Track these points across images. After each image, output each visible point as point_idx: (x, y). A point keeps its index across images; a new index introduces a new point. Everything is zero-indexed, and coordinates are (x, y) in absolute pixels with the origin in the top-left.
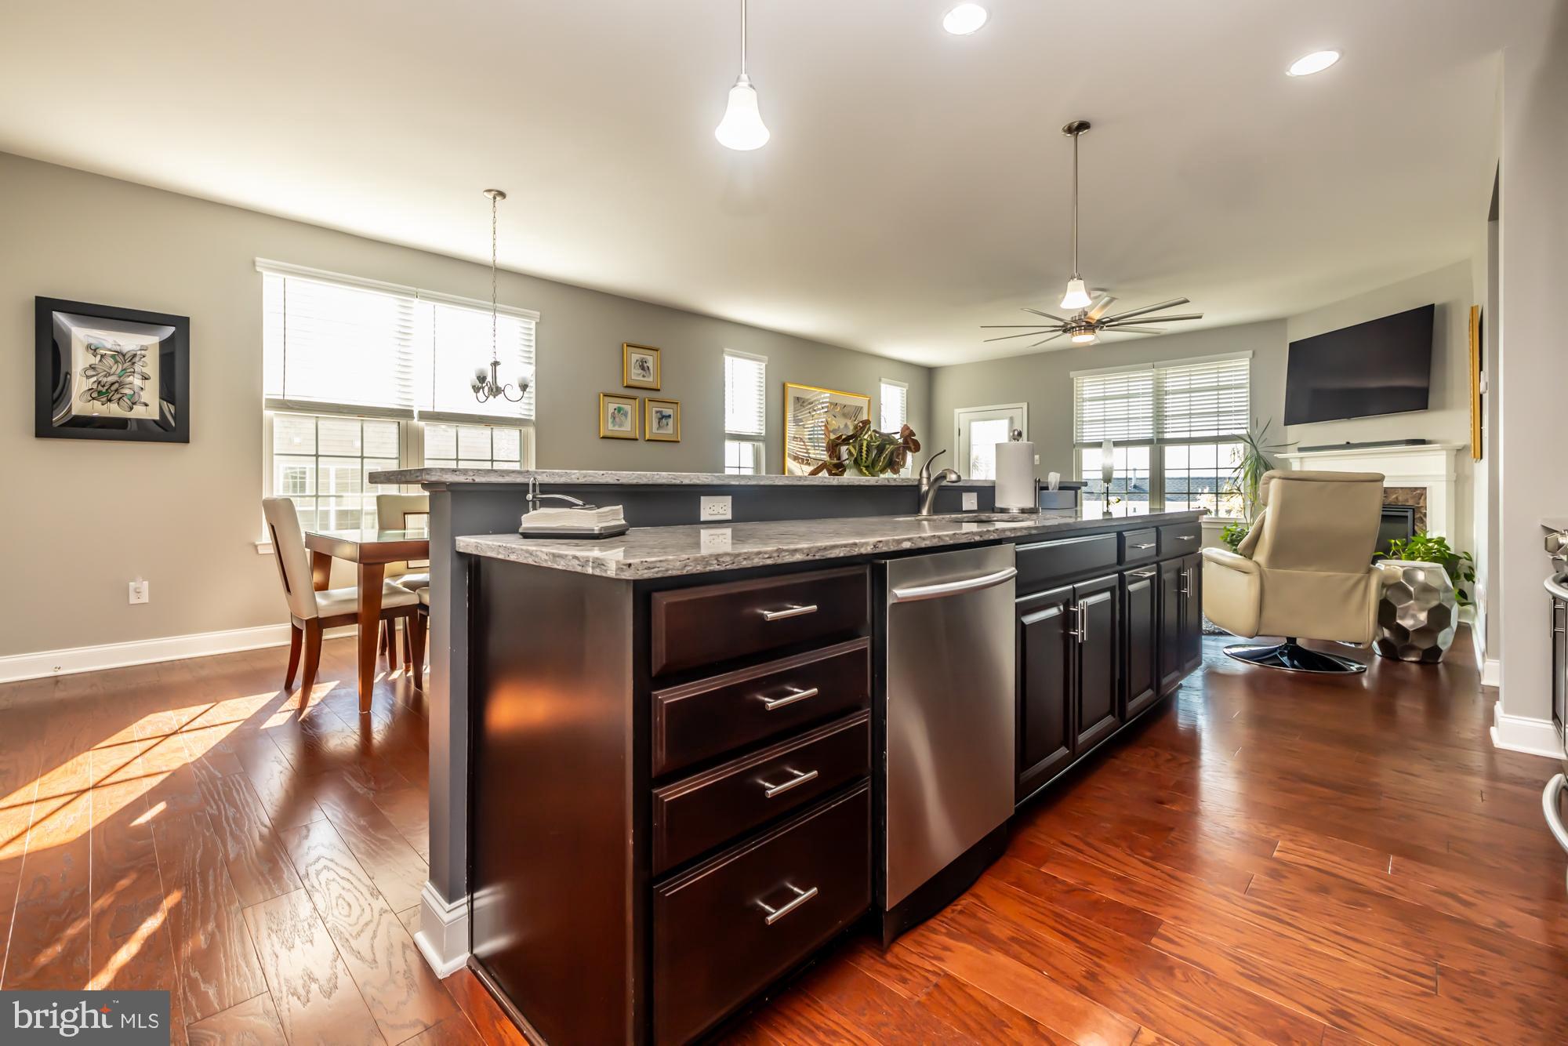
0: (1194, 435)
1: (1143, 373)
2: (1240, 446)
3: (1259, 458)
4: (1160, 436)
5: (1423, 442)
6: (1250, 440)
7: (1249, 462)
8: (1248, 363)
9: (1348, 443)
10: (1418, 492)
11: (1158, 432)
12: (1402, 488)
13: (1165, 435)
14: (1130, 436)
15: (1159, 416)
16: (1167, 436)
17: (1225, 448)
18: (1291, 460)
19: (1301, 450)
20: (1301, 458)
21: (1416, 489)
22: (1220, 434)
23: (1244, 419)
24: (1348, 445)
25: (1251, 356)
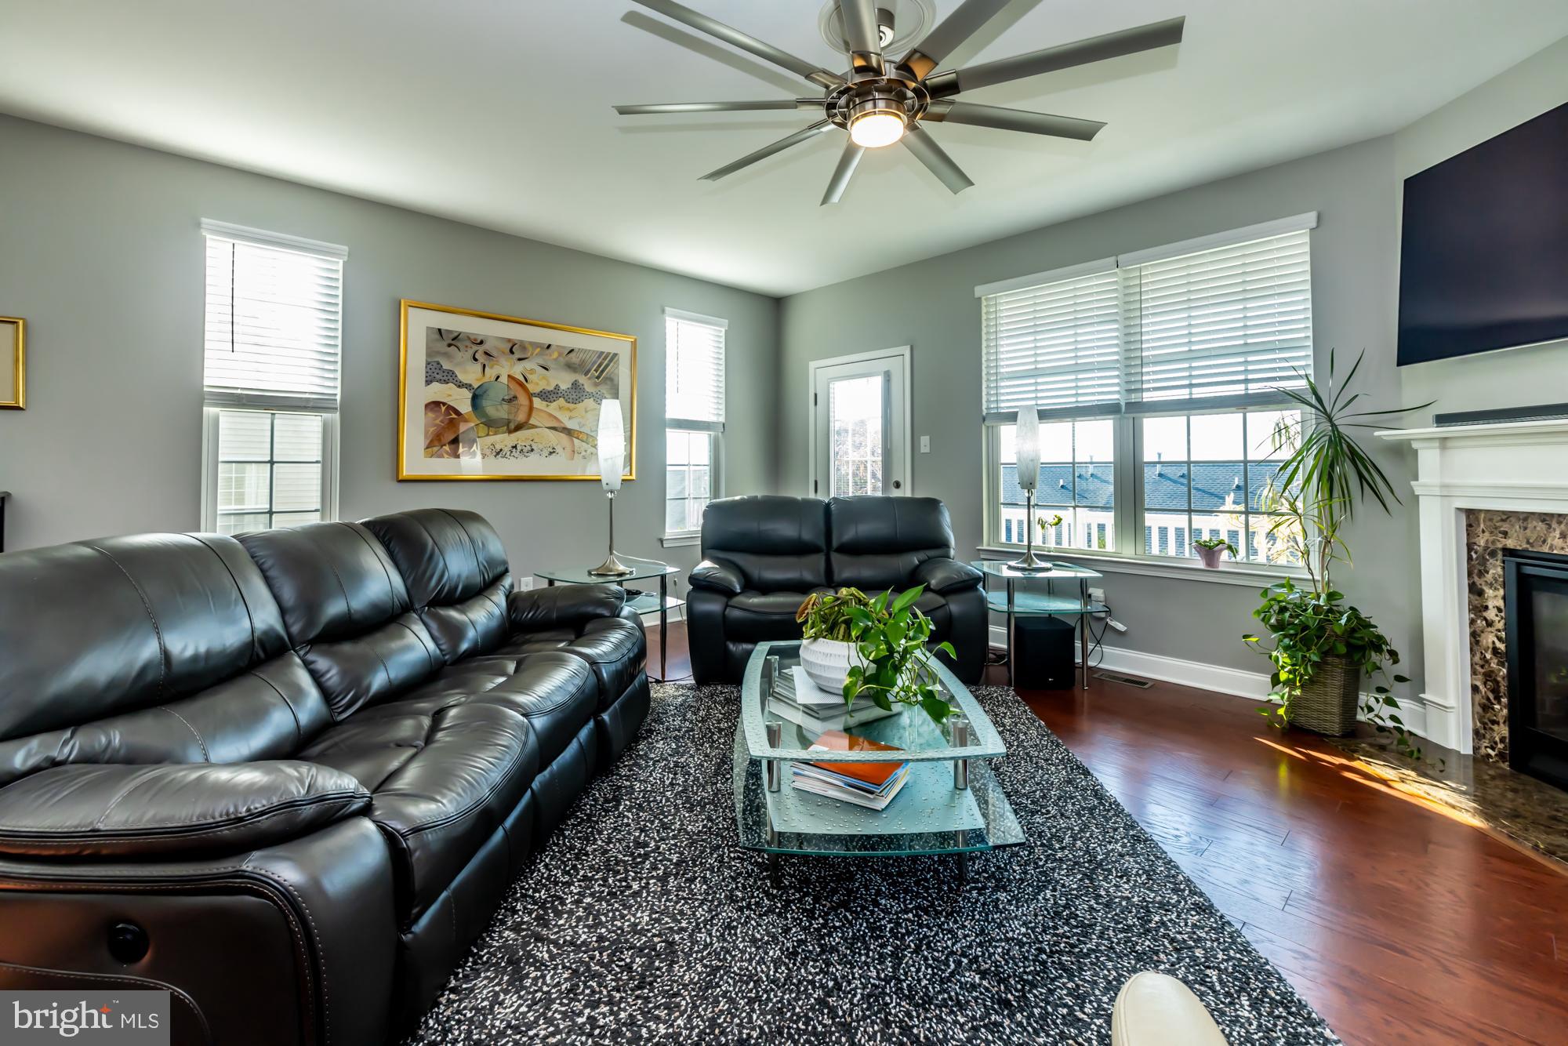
0: (1199, 393)
1: (1101, 276)
2: (1293, 416)
3: (1337, 440)
4: (1134, 398)
6: (1314, 399)
7: (1314, 450)
8: (1307, 239)
11: (1129, 391)
13: (1145, 395)
14: (1080, 399)
15: (1132, 361)
16: (1147, 397)
17: (1263, 422)
18: (1414, 444)
20: (1443, 439)
22: (1252, 391)
23: (1304, 360)
25: (1314, 224)
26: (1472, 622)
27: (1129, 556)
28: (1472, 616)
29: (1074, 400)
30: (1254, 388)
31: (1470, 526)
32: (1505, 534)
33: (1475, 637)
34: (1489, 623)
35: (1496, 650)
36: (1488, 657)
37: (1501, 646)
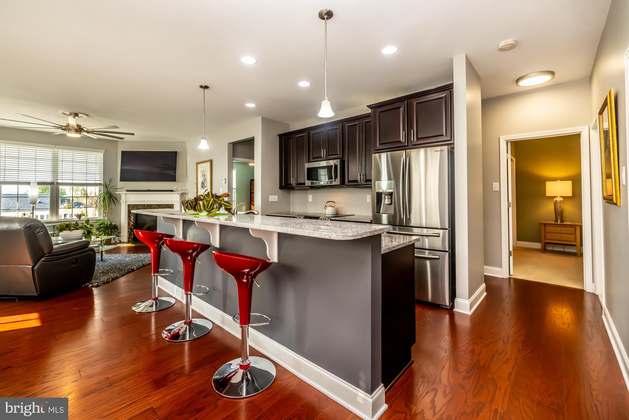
1: (48, 149)
3: (108, 193)
5: (172, 191)
8: (102, 155)
9: (149, 190)
10: (170, 205)
12: (165, 204)
13: (59, 180)
15: (56, 172)
18: (121, 194)
19: (127, 191)
20: (126, 194)
21: (169, 205)
22: (87, 182)
23: (101, 177)
24: (149, 191)
25: (104, 152)
31: (129, 207)
32: (134, 208)
33: (129, 224)
34: (131, 221)
35: (132, 225)
36: (131, 226)
37: (133, 224)
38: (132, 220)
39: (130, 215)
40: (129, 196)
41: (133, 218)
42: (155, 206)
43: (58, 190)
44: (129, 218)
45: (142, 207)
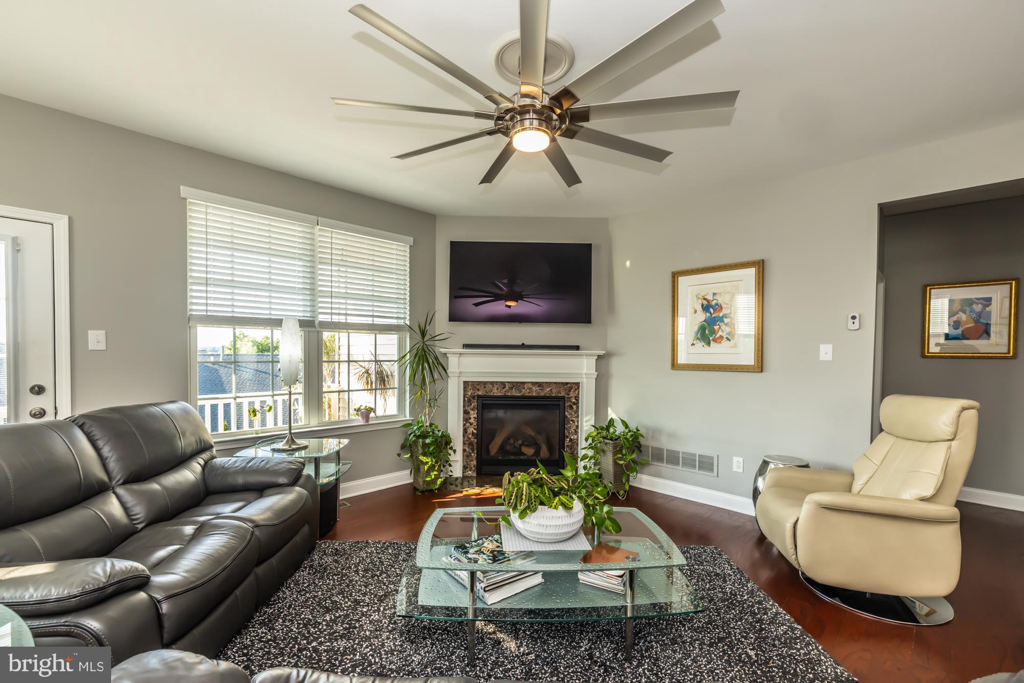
8: (407, 250)
9: (523, 344)
10: (569, 386)
12: (555, 383)
14: (273, 312)
18: (449, 355)
19: (466, 346)
20: (462, 354)
21: (567, 383)
24: (523, 346)
25: (412, 244)
26: (464, 425)
27: (315, 425)
28: (465, 422)
29: (268, 312)
30: (378, 321)
31: (465, 388)
32: (478, 390)
33: (465, 431)
34: (471, 424)
35: (473, 433)
36: (470, 437)
37: (475, 431)
38: (472, 420)
39: (467, 408)
40: (466, 360)
41: (476, 416)
42: (530, 386)
43: (319, 342)
44: (467, 416)
45: (497, 389)
